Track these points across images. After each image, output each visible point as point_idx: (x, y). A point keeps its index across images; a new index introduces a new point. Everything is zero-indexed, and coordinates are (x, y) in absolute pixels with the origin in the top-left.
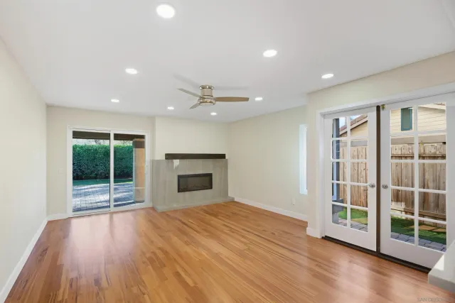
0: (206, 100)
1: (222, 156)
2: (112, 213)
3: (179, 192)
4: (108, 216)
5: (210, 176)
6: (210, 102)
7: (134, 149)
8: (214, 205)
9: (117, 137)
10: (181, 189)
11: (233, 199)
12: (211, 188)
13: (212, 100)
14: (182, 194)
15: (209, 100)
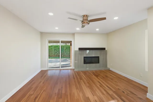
0: (84, 22)
1: (104, 49)
2: (60, 70)
3: (84, 63)
4: (59, 71)
5: (98, 57)
6: (87, 23)
7: (70, 46)
8: (99, 71)
9: (62, 42)
10: (85, 62)
11: (110, 69)
12: (99, 63)
13: (88, 22)
14: (85, 65)
15: (86, 22)
